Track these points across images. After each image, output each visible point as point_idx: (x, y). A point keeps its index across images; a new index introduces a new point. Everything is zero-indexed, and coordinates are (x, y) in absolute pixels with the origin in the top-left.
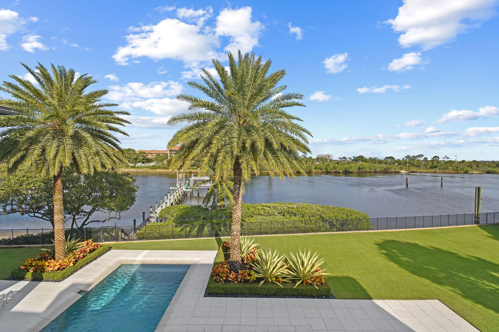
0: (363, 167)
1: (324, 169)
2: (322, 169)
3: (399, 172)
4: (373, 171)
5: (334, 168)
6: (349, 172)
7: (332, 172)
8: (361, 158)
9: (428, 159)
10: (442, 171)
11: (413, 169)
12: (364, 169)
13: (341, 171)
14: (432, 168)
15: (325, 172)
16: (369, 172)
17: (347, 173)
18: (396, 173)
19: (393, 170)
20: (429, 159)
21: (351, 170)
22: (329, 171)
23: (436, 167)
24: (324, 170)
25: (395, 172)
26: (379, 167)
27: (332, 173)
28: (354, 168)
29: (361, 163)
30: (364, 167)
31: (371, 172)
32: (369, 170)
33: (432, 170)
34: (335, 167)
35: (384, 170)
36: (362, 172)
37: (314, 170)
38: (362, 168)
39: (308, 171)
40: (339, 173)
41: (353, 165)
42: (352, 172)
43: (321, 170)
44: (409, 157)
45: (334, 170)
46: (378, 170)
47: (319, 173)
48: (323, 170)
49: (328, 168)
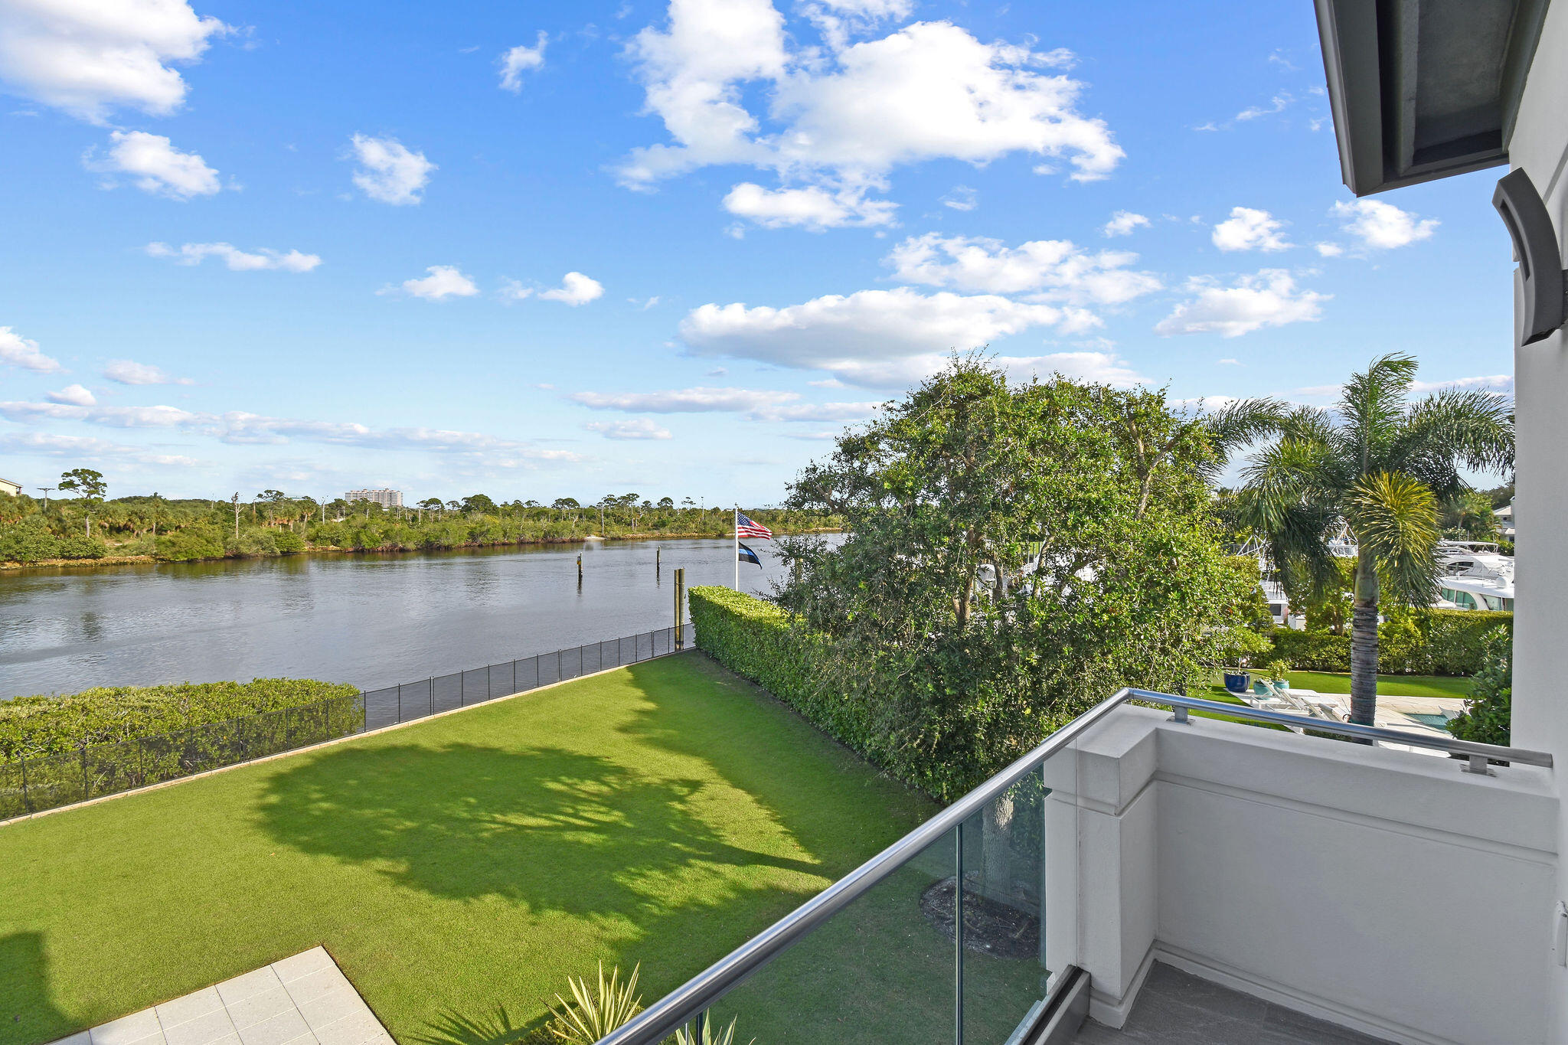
0: (485, 529)
1: (349, 542)
2: (338, 541)
3: (583, 541)
4: (514, 541)
5: (386, 535)
6: (439, 548)
7: (378, 551)
8: (479, 503)
9: (652, 506)
10: (675, 535)
11: (617, 531)
12: (488, 536)
13: (411, 546)
14: (656, 527)
15: (351, 550)
16: (504, 544)
17: (431, 549)
18: (575, 544)
19: (567, 538)
20: (654, 505)
21: (445, 542)
22: (367, 547)
23: (664, 524)
24: (348, 545)
25: (572, 541)
26: (530, 529)
27: (380, 554)
28: (457, 534)
29: (479, 516)
30: (488, 530)
31: (510, 544)
32: (502, 539)
33: (657, 533)
34: (390, 533)
35: (545, 536)
36: (480, 546)
37: (307, 547)
38: (482, 533)
39: (278, 551)
40: (403, 550)
41: (453, 525)
42: (448, 548)
43: (337, 543)
44: (611, 499)
45: (388, 544)
46: (528, 536)
47: (330, 555)
48: (342, 543)
49: (363, 537)
